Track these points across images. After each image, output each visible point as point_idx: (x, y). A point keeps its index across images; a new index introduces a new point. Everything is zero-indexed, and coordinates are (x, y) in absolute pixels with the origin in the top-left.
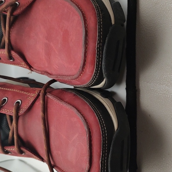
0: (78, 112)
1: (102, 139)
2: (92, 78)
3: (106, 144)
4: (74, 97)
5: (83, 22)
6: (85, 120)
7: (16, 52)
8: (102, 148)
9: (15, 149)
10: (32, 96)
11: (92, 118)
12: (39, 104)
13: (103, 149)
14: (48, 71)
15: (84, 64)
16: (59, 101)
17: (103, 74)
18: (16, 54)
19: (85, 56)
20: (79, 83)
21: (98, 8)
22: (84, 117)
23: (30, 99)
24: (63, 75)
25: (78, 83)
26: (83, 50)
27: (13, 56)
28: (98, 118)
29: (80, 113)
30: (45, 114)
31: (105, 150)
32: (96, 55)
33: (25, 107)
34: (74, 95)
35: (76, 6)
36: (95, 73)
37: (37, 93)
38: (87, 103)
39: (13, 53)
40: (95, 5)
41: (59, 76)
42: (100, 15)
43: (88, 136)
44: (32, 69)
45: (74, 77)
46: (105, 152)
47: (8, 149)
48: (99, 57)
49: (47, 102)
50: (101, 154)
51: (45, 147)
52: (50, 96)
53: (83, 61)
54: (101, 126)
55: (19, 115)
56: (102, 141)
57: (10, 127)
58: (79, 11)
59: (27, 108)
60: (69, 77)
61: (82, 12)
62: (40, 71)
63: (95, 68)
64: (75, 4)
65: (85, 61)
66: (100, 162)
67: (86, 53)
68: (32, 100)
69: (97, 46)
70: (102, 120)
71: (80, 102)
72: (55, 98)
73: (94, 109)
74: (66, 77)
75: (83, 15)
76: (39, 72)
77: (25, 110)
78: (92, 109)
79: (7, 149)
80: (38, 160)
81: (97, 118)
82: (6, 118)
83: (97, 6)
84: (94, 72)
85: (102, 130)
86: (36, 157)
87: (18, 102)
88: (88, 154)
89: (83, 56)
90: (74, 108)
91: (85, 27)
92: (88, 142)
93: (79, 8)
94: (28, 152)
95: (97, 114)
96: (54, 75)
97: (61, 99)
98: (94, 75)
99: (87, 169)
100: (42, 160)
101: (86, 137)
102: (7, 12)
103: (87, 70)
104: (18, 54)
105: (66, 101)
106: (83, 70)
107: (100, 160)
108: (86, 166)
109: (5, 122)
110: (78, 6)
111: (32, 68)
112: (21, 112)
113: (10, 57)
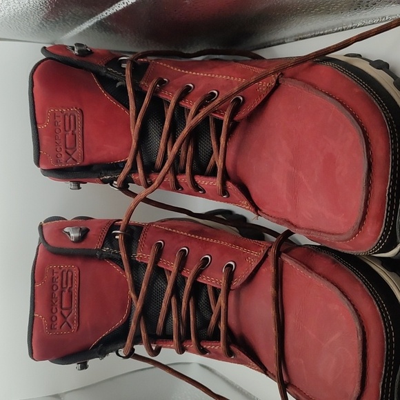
0: (342, 295)
1: (386, 347)
2: (376, 243)
3: (393, 355)
4: (334, 266)
5: (365, 146)
6: (356, 310)
7: (234, 183)
8: (385, 361)
9: (220, 346)
10: (254, 257)
11: (369, 308)
12: (268, 271)
13: (386, 363)
14: (290, 220)
15: (363, 219)
16: (306, 270)
17: (396, 236)
18: (235, 187)
19: (366, 206)
20: (351, 248)
21: (392, 123)
22: (353, 306)
23: (251, 261)
24: (320, 232)
25: (348, 247)
26: (362, 195)
27: (229, 191)
28: (380, 309)
29: (346, 297)
30: (277, 292)
31: (391, 365)
32: (386, 205)
33: (242, 275)
34: (334, 262)
35: (351, 116)
36: (382, 235)
37: (263, 252)
38: (359, 280)
39: (230, 185)
40: (386, 117)
41: (312, 232)
42: (395, 136)
43: (360, 339)
44: (259, 212)
45: (342, 238)
46: (390, 370)
47: (207, 346)
48: (392, 209)
49: (282, 270)
50: (383, 372)
51: (274, 349)
52: (287, 260)
53: (361, 213)
54: (385, 325)
55: (231, 288)
56: (386, 350)
57: (213, 307)
58: (357, 125)
59: (246, 277)
60: (333, 236)
61: (362, 128)
62: (274, 217)
63: (383, 227)
64: (349, 111)
65: (365, 213)
66: (381, 386)
67: (367, 199)
68: (254, 265)
69: (389, 190)
70: (386, 314)
71: (345, 276)
72: (297, 265)
73: (371, 292)
74: (326, 235)
75: (365, 133)
76: (274, 220)
77: (242, 281)
78: (368, 292)
79: (205, 347)
80: (258, 370)
81: (378, 308)
82: (207, 292)
83: (390, 119)
84: (381, 232)
85: (386, 331)
86: (254, 364)
87: (230, 266)
88: (358, 370)
89: (363, 206)
90: (334, 287)
91: (367, 156)
92: (361, 349)
93: (357, 120)
94: (242, 354)
95: (377, 302)
96: (303, 228)
97: (310, 268)
98: (381, 239)
99: (355, 395)
100: (265, 370)
101: (356, 340)
102: (223, 116)
103: (369, 230)
104: (238, 187)
105: (318, 272)
106: (360, 228)
107: (380, 382)
108: (354, 389)
109: (204, 298)
110: (354, 116)
111: (260, 210)
112: (236, 283)
113: (225, 191)
